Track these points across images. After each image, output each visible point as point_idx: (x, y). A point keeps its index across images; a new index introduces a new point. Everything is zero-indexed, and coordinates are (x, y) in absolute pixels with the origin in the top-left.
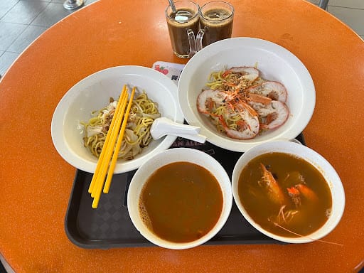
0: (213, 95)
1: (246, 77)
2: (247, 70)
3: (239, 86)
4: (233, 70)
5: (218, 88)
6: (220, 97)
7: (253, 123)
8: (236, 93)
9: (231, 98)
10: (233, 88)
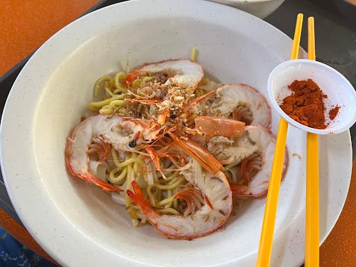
0: (107, 128)
1: (178, 79)
2: (175, 66)
3: (166, 103)
4: (146, 69)
5: (115, 112)
6: (124, 131)
7: (216, 191)
8: (161, 120)
9: (152, 136)
10: (153, 108)
